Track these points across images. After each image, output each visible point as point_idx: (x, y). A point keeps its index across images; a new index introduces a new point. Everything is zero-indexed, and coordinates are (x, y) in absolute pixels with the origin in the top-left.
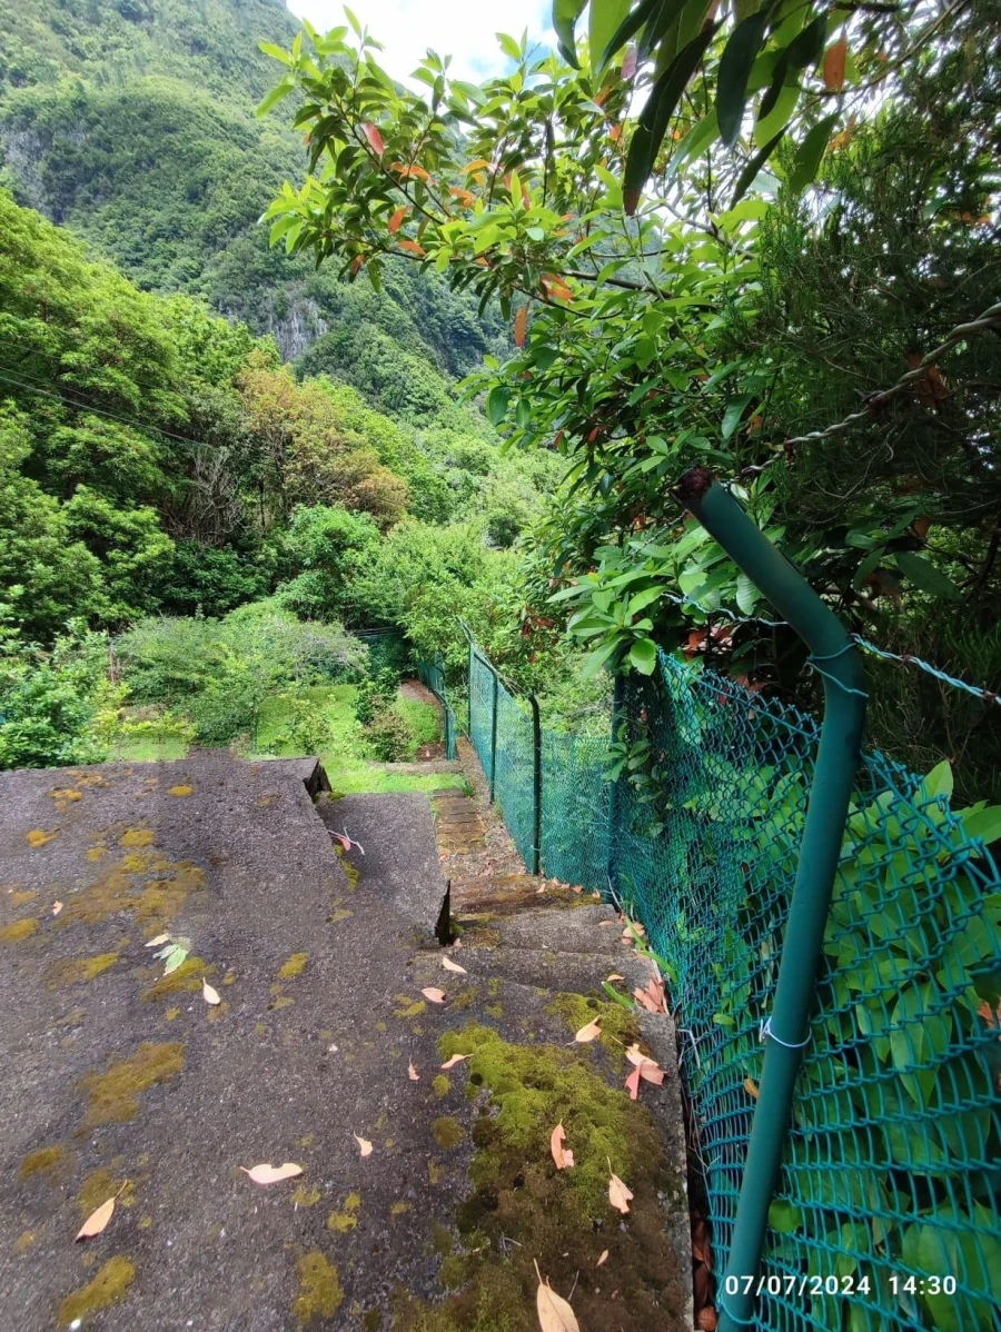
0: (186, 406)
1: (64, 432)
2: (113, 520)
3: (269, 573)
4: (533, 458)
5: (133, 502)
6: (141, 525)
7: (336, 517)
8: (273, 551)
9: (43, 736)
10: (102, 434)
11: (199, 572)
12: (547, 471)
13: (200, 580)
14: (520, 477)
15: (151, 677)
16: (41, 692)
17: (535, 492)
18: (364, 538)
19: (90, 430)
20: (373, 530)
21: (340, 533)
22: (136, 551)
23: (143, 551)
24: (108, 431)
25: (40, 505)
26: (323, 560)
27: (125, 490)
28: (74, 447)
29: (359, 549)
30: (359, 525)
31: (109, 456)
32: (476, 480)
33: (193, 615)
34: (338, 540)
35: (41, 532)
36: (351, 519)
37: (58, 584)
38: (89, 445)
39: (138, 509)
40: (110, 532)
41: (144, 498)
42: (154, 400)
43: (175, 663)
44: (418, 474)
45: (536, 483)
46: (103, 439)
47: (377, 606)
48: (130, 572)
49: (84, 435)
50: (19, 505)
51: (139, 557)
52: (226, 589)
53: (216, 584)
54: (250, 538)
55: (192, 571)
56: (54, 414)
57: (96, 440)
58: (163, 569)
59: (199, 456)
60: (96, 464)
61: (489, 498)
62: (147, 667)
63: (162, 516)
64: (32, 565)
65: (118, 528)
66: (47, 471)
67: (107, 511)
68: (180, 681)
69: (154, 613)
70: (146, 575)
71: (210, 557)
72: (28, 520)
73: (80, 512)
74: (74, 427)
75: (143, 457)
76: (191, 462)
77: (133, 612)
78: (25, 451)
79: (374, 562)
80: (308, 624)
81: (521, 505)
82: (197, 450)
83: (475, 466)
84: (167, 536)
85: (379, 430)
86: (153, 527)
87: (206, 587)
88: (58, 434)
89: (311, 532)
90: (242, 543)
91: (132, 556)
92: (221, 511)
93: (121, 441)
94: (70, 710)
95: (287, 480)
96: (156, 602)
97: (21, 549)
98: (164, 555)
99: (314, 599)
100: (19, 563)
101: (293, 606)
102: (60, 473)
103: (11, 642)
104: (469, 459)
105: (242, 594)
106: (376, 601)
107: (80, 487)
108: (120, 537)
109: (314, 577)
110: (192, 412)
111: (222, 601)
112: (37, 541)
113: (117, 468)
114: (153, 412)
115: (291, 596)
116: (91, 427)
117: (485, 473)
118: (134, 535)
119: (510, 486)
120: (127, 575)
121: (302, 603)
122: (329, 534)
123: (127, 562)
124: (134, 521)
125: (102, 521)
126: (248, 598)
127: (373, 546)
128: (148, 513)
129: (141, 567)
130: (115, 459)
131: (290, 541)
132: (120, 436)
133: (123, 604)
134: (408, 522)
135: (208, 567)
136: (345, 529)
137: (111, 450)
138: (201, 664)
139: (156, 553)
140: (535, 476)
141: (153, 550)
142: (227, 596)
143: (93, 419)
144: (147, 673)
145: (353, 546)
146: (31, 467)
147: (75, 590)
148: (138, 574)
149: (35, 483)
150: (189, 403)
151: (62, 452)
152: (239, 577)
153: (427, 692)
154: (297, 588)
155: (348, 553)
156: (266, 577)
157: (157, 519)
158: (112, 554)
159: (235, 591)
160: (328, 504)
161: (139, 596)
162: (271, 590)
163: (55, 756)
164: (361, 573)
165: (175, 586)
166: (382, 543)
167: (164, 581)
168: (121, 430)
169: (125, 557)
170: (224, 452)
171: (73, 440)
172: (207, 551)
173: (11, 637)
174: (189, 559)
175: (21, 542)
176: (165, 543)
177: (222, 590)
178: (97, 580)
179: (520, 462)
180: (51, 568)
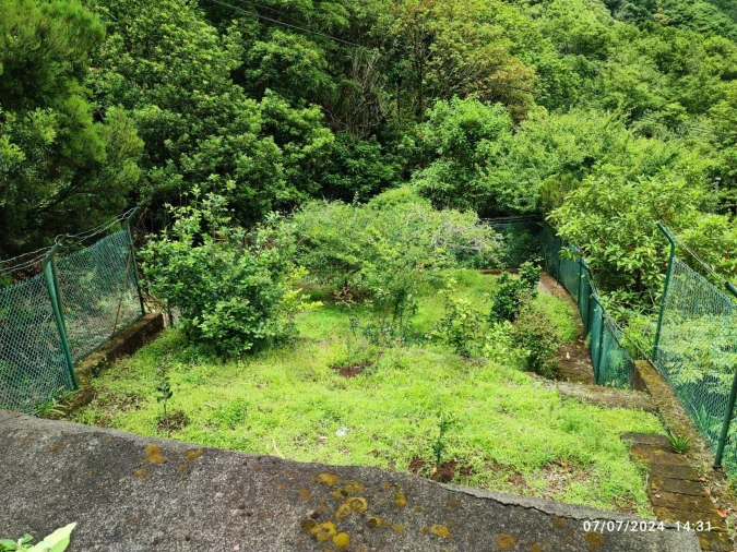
0: (348, 15)
1: (259, 45)
2: (290, 117)
3: (405, 161)
4: (658, 38)
5: (304, 101)
6: (310, 120)
7: (470, 108)
8: (412, 142)
9: (244, 315)
10: (285, 45)
11: (349, 161)
12: (674, 50)
13: (350, 168)
14: (643, 58)
15: (317, 255)
16: (243, 275)
17: (658, 74)
18: (497, 128)
19: (277, 43)
20: (505, 119)
21: (474, 124)
22: (305, 143)
23: (310, 143)
24: (288, 42)
25: (245, 108)
26: (454, 150)
27: (299, 92)
28: (265, 58)
29: (494, 139)
30: (493, 115)
31: (289, 64)
32: (592, 64)
33: (351, 202)
34: (473, 131)
35: (245, 128)
36: (484, 110)
37: (253, 172)
38: (277, 56)
39: (307, 107)
40: (287, 127)
41: (313, 98)
42: (322, 12)
43: (334, 244)
44: (544, 62)
45: (659, 63)
46: (286, 49)
47: (508, 195)
48: (300, 162)
49: (272, 47)
50: (230, 107)
51: (307, 148)
52: (370, 176)
53: (362, 171)
54: (391, 129)
55: (344, 160)
56: (252, 31)
57: (281, 51)
58: (323, 159)
59: (356, 58)
60: (280, 72)
61: (607, 82)
62: (314, 247)
63: (326, 113)
64: (238, 156)
65: (293, 124)
66: (246, 80)
67: (286, 110)
68: (339, 260)
69: (317, 196)
70: (312, 164)
71: (359, 148)
72: (237, 120)
73: (268, 112)
74: (266, 42)
75: (314, 63)
76: (348, 64)
77: (300, 195)
78: (237, 64)
79: (507, 151)
80: (445, 212)
81: (642, 88)
82: (355, 53)
83: (591, 51)
84: (329, 130)
85: (511, 21)
86: (318, 123)
87: (355, 174)
88: (255, 48)
89: (447, 125)
90: (384, 135)
91: (302, 148)
92: (369, 106)
93: (298, 50)
94: (266, 294)
95: (428, 76)
96: (317, 187)
97: (231, 144)
98: (326, 147)
99: (446, 186)
100: (228, 154)
101: (426, 193)
102: (254, 80)
103: (224, 229)
104: (586, 44)
105: (383, 180)
106: (509, 191)
107: (268, 91)
108: (294, 132)
109: (447, 165)
110: (353, 19)
111: (365, 187)
112: (241, 137)
113: (294, 74)
114: (321, 22)
115: (425, 183)
116: (276, 40)
117: (603, 58)
118: (305, 130)
119: (630, 69)
120: (297, 164)
121: (435, 191)
122: (463, 126)
123: (298, 152)
124: (305, 118)
125: (281, 117)
126: (386, 184)
127: (505, 136)
128: (315, 111)
129: (308, 156)
130: (293, 67)
131: (426, 132)
132: (297, 46)
133: (293, 188)
134: (537, 112)
135: (357, 156)
136: (480, 120)
137: (291, 59)
138: (357, 247)
139: (320, 145)
140: (658, 56)
141: (318, 142)
142: (370, 182)
143: (278, 34)
144: (315, 253)
145: (486, 136)
146: (237, 76)
147: (264, 177)
148: (304, 164)
149: (241, 89)
150: (350, 11)
151: (256, 63)
152: (380, 164)
153: (555, 284)
154: (430, 176)
155: (482, 145)
156: (403, 165)
157: (322, 115)
158: (288, 146)
159: (377, 177)
160: (462, 96)
161: (304, 181)
162: (406, 177)
163: (253, 334)
164: (493, 163)
165: (331, 173)
166: (514, 133)
167: (323, 170)
168: (297, 40)
169: (297, 148)
170: (375, 54)
171: (265, 52)
172: (357, 142)
173: (223, 224)
174: (343, 149)
175: (231, 138)
176: (327, 136)
177: (366, 177)
178: (279, 167)
179: (642, 43)
180: (250, 159)
